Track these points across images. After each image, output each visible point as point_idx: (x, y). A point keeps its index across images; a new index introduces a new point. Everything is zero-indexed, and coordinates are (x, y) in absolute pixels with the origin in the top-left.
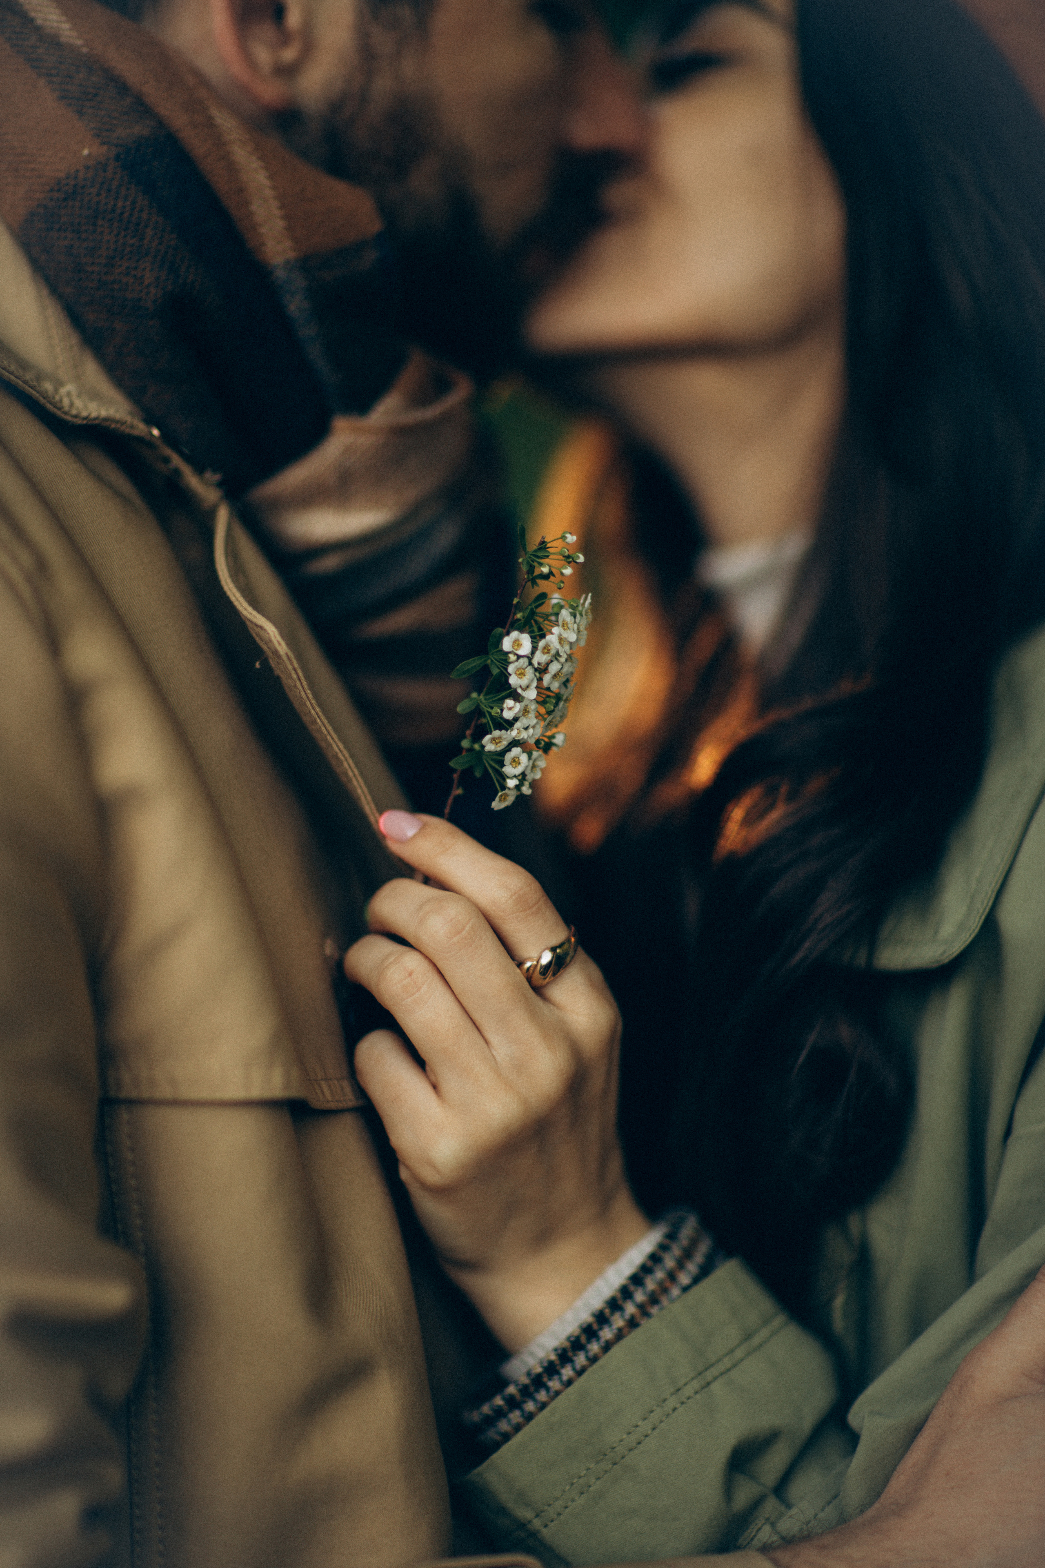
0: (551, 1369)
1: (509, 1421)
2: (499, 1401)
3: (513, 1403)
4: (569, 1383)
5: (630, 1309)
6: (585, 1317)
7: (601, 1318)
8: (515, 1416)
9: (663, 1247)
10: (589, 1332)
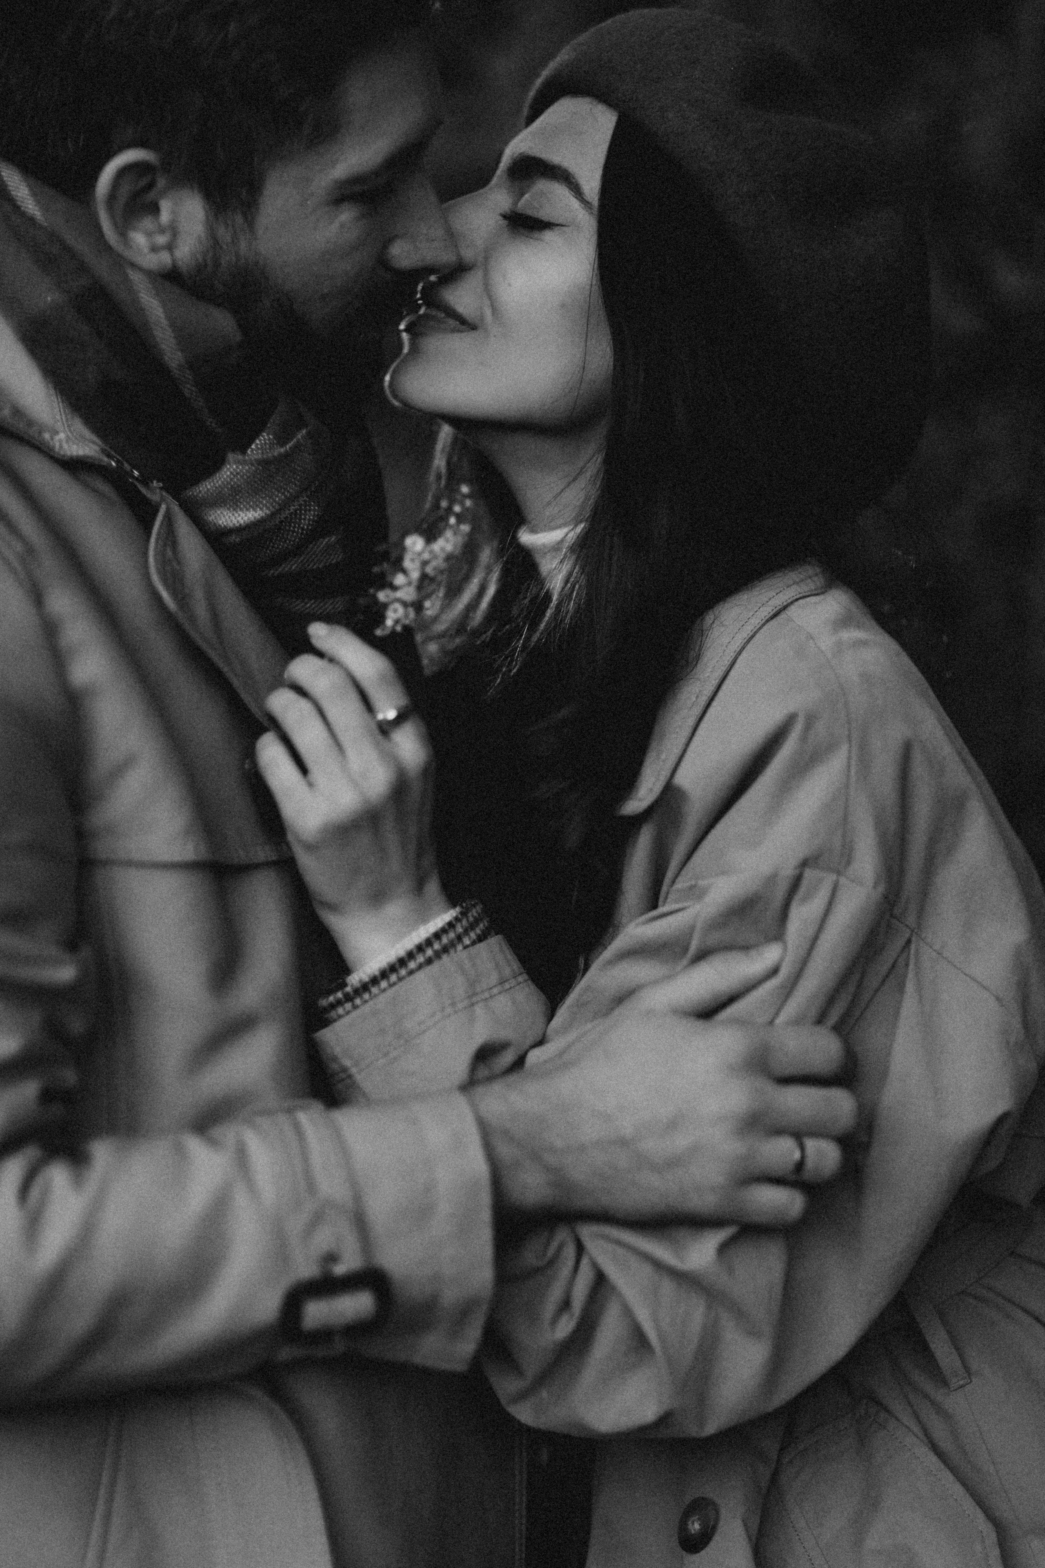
0: (375, 981)
1: (344, 1009)
2: (340, 995)
3: (348, 998)
4: (384, 990)
5: (429, 952)
6: (402, 953)
7: (411, 955)
8: (348, 1006)
9: (457, 919)
10: (402, 962)
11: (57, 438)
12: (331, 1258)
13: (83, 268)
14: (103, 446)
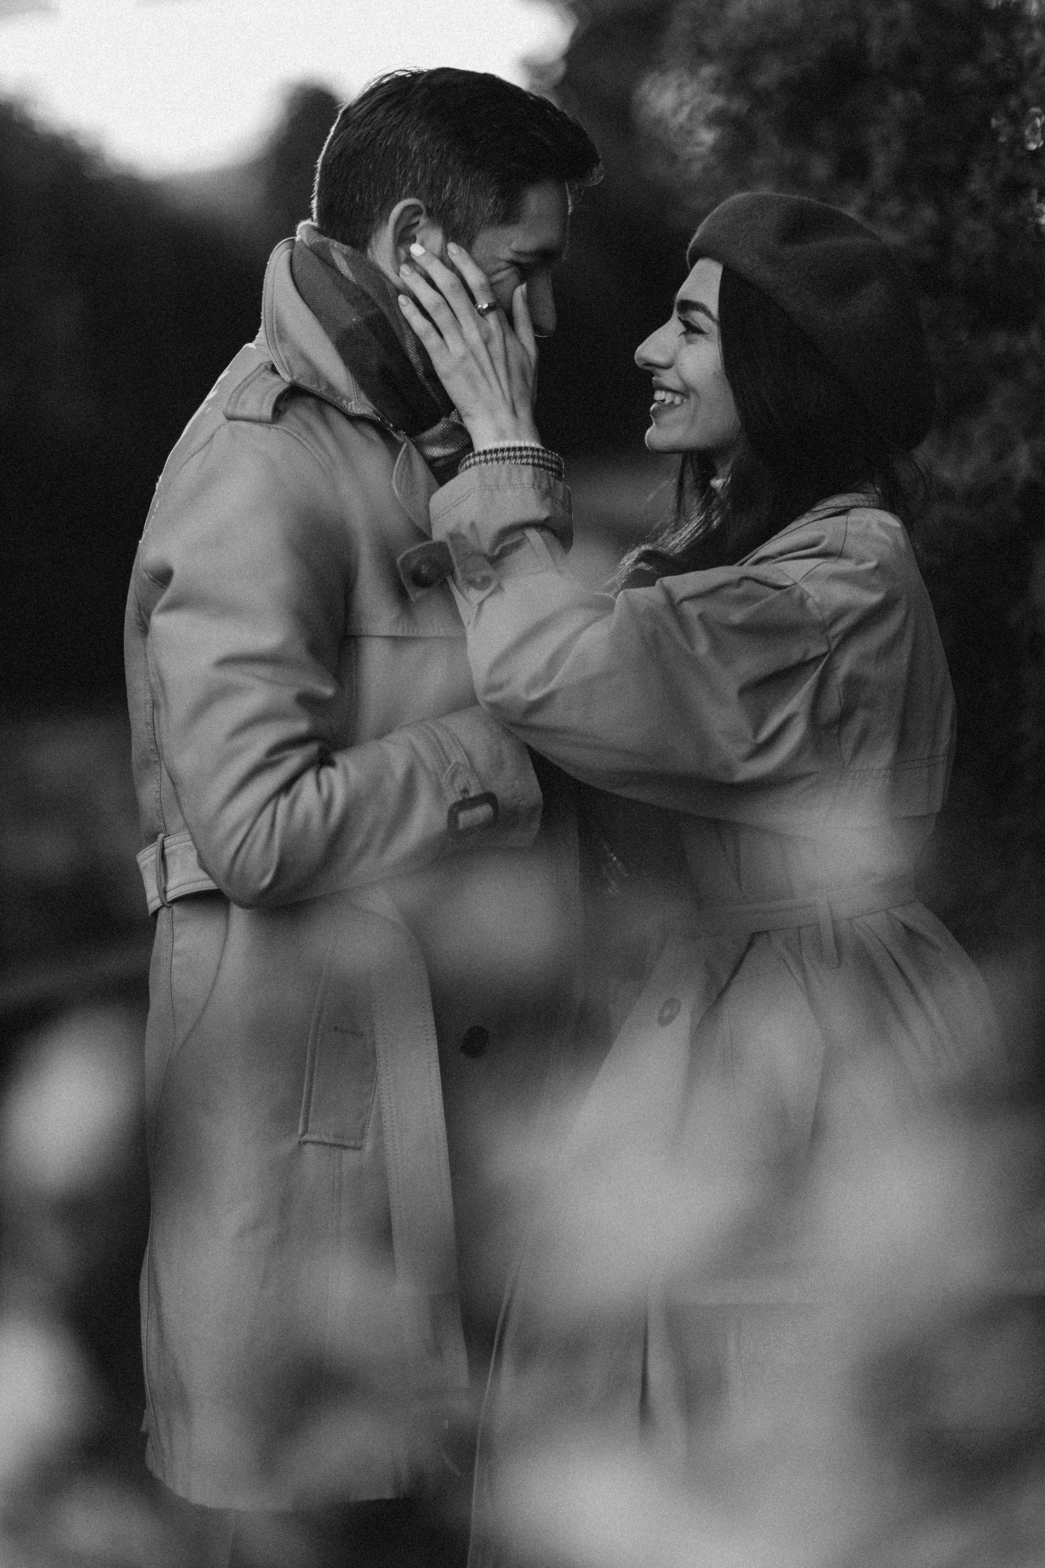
11: (349, 404)
12: (465, 791)
13: (374, 305)
14: (374, 408)
